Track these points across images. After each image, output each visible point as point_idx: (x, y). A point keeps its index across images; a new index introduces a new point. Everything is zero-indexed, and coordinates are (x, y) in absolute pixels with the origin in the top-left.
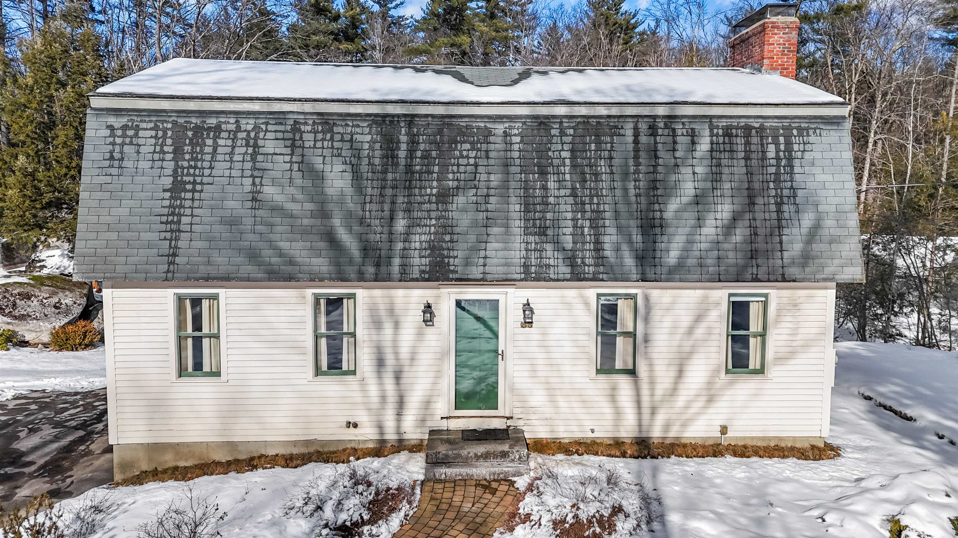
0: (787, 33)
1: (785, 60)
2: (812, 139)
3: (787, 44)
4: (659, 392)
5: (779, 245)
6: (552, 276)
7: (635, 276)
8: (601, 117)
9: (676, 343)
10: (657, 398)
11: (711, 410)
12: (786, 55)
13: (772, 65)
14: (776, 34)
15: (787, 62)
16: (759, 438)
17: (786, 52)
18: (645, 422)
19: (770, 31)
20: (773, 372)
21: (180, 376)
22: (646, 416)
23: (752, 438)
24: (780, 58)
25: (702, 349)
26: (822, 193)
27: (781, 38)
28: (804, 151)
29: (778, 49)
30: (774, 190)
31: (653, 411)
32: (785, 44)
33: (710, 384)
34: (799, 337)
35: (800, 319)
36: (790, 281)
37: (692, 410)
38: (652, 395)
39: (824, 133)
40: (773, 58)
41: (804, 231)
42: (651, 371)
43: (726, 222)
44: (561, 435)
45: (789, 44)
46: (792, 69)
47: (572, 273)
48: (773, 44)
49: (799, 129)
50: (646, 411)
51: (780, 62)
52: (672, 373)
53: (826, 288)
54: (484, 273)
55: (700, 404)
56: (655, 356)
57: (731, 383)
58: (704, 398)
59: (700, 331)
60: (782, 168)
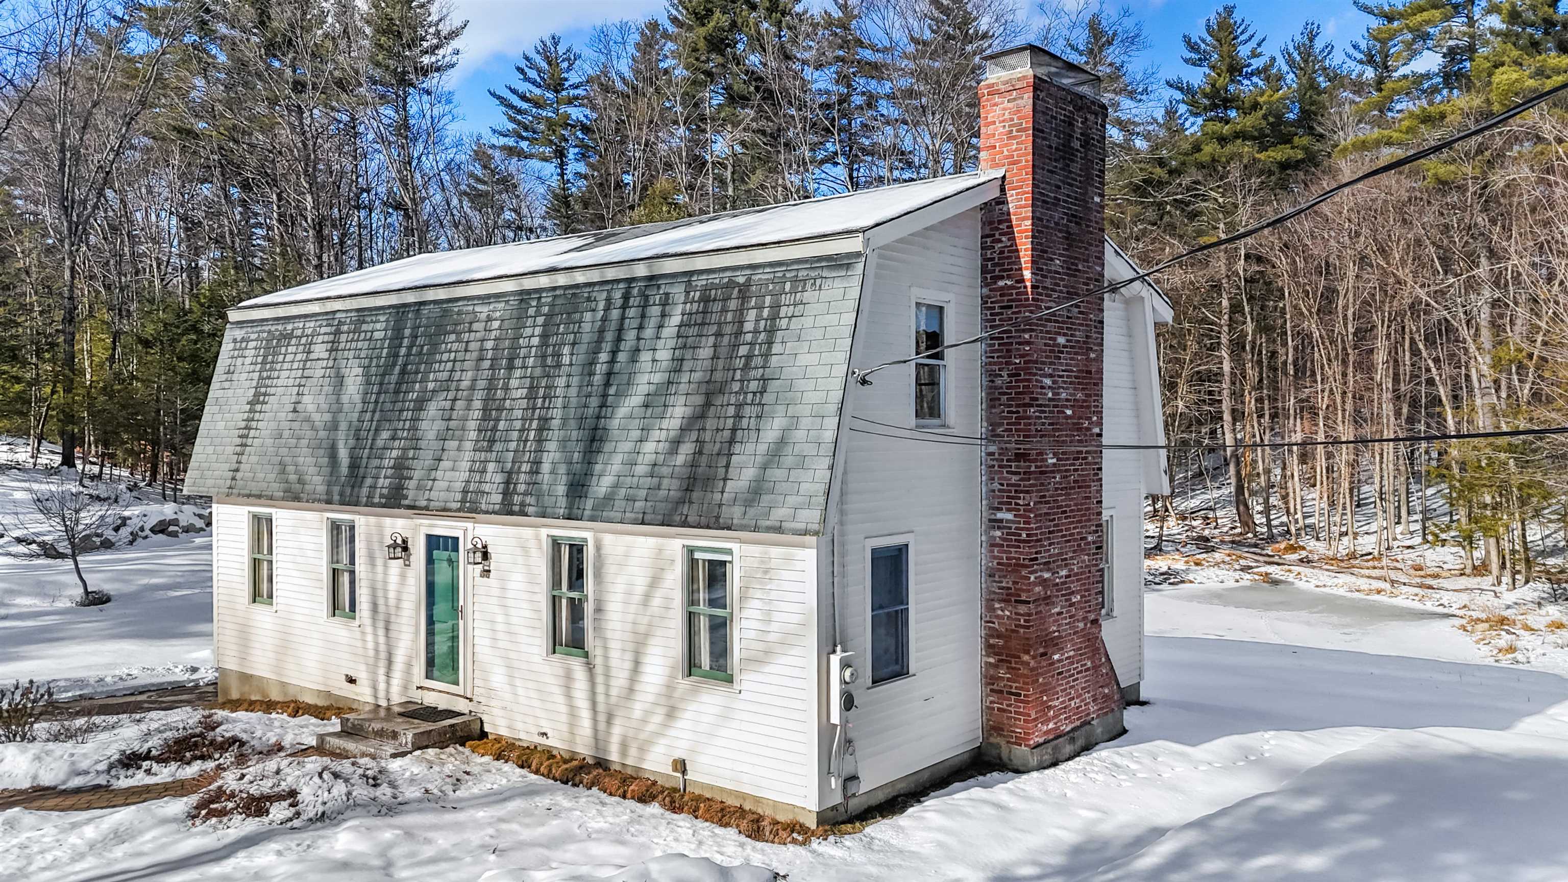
0: (1015, 99)
1: (1014, 147)
2: (808, 296)
3: (1015, 117)
4: (614, 692)
5: (724, 470)
6: (483, 507)
7: (562, 511)
8: (577, 286)
9: (630, 618)
10: (613, 700)
11: (672, 732)
12: (1015, 138)
13: (994, 160)
14: (996, 105)
15: (1016, 150)
16: (730, 792)
17: (1015, 133)
18: (601, 736)
19: (988, 100)
20: (747, 681)
21: (254, 601)
22: (602, 726)
23: (722, 790)
24: (1006, 145)
25: (659, 632)
26: (800, 384)
27: (1004, 109)
28: (793, 316)
29: (1001, 130)
30: (738, 384)
31: (609, 722)
32: (1012, 120)
33: (670, 687)
34: (774, 627)
35: (773, 595)
36: (723, 529)
37: (650, 728)
38: (607, 695)
39: (827, 284)
40: (995, 147)
41: (762, 448)
42: (606, 658)
43: (672, 433)
44: (522, 736)
45: (1019, 118)
46: (1027, 161)
47: (502, 503)
48: (994, 123)
49: (795, 280)
50: (602, 718)
51: (1006, 153)
52: (628, 665)
53: (804, 546)
54: (429, 500)
55: (657, 719)
56: (609, 635)
57: (695, 691)
58: (662, 711)
59: (656, 602)
60: (757, 347)
